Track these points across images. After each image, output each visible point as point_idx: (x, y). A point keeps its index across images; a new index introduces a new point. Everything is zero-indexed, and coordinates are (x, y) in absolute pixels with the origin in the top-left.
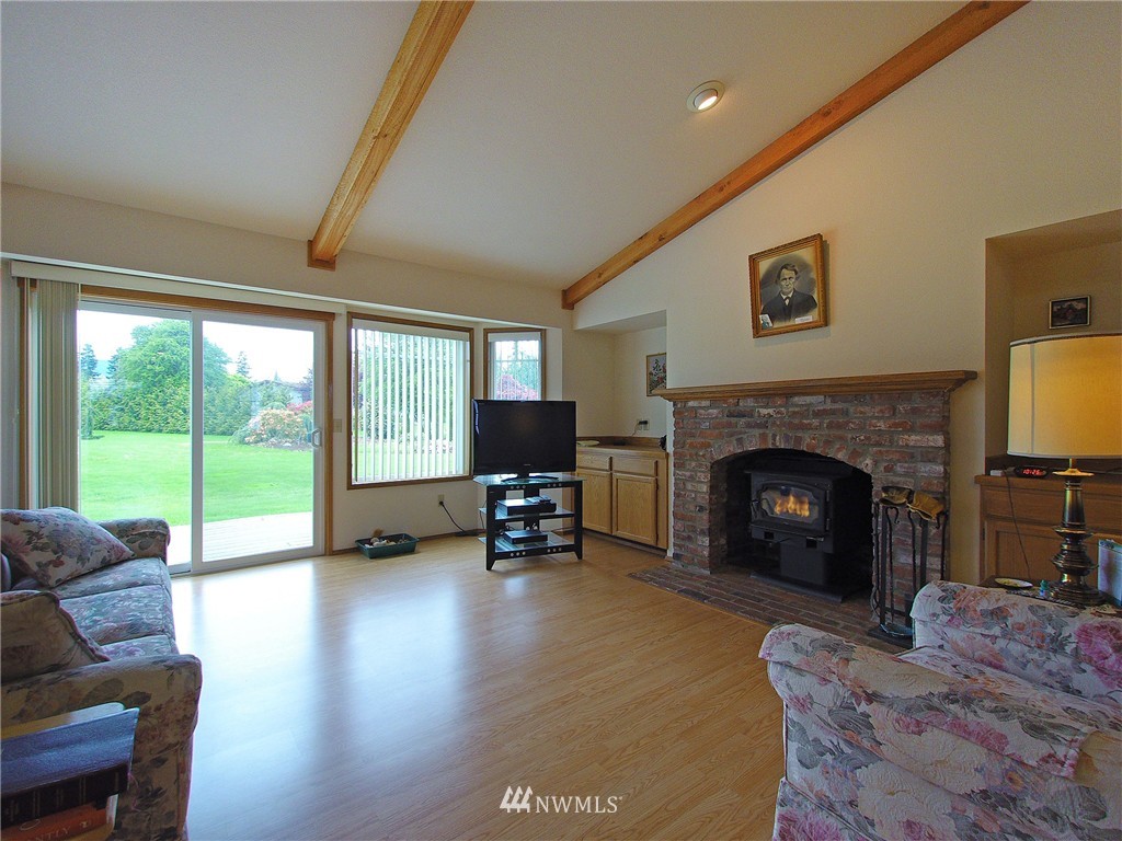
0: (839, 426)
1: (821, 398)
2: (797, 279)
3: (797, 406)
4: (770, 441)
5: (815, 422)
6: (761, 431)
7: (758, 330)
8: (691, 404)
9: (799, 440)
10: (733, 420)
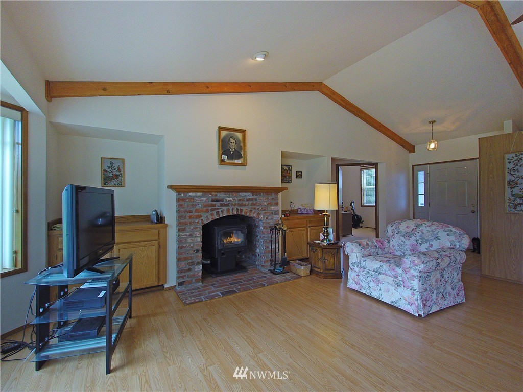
0: (254, 204)
1: (249, 194)
2: (236, 144)
3: (241, 196)
4: (231, 212)
5: (247, 203)
6: (227, 208)
7: (222, 162)
8: (191, 194)
9: (241, 210)
10: (214, 203)
